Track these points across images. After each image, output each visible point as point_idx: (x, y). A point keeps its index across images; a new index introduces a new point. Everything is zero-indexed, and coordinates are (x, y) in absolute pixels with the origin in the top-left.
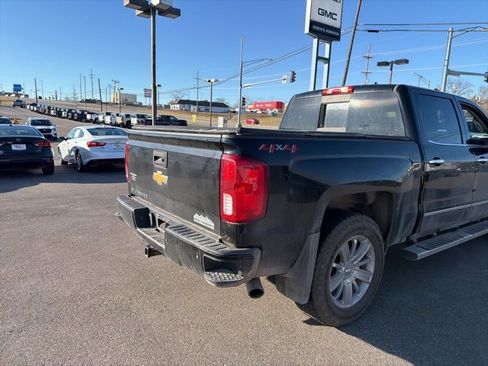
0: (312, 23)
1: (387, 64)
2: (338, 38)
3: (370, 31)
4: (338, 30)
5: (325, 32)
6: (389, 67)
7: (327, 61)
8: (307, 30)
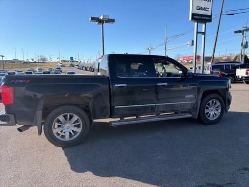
0: (193, 15)
1: (240, 32)
2: (210, 21)
3: (229, 15)
4: (210, 16)
5: (201, 19)
6: (242, 33)
7: (204, 33)
8: (190, 19)
